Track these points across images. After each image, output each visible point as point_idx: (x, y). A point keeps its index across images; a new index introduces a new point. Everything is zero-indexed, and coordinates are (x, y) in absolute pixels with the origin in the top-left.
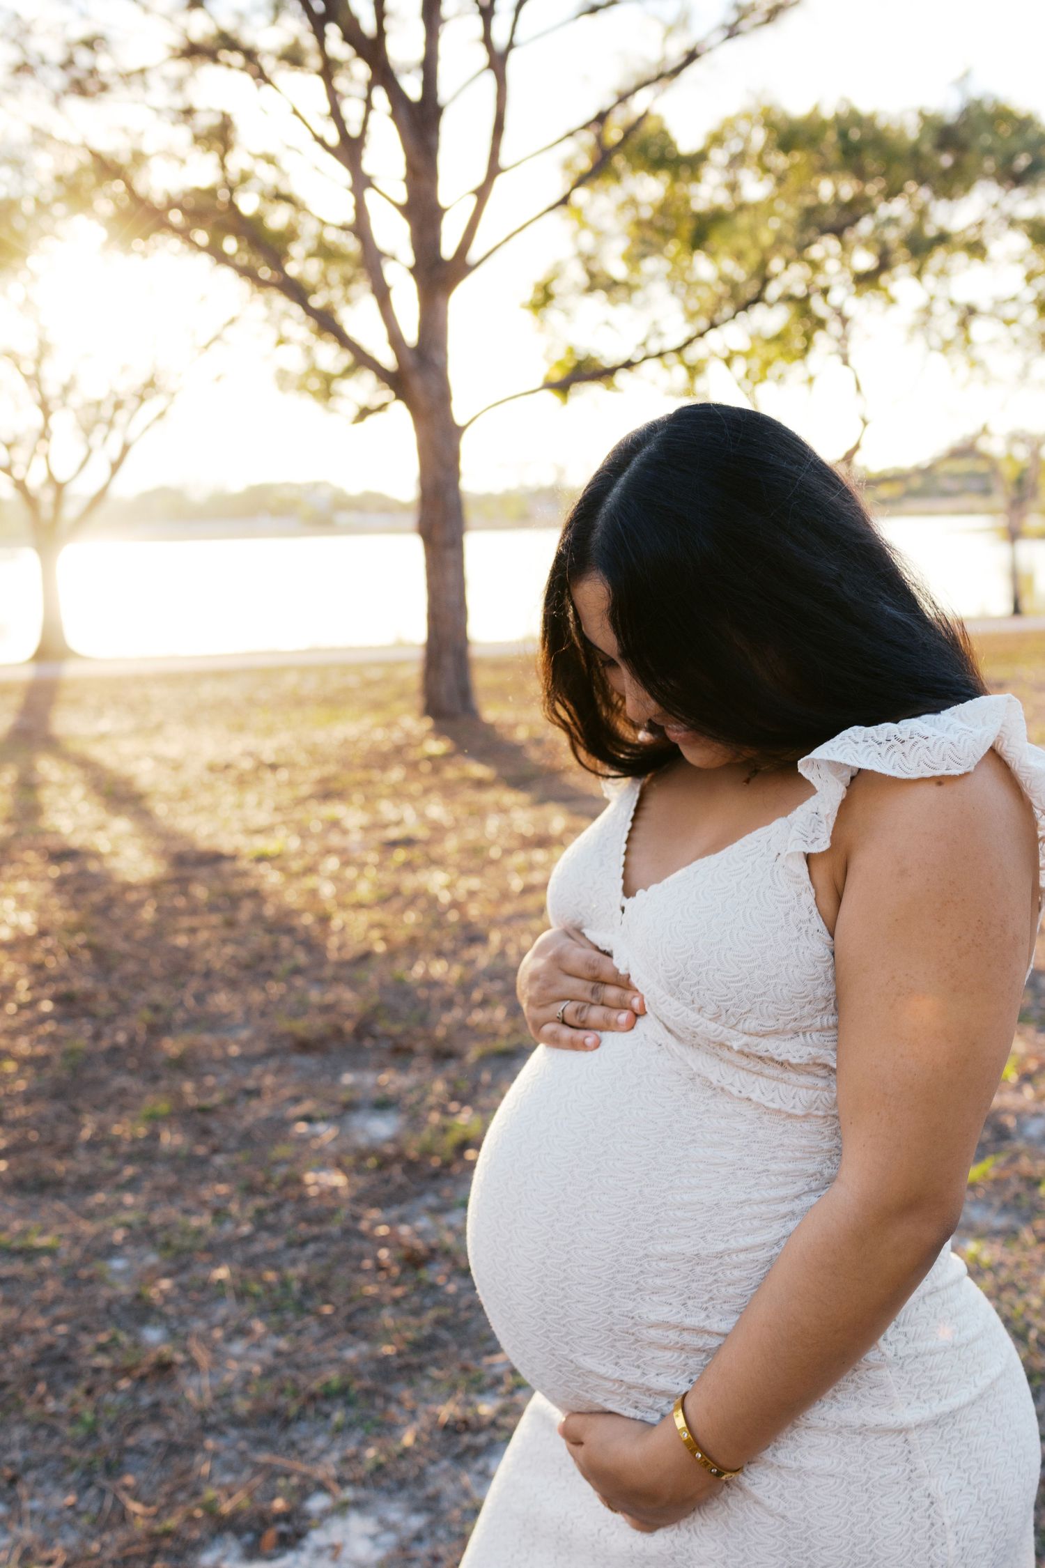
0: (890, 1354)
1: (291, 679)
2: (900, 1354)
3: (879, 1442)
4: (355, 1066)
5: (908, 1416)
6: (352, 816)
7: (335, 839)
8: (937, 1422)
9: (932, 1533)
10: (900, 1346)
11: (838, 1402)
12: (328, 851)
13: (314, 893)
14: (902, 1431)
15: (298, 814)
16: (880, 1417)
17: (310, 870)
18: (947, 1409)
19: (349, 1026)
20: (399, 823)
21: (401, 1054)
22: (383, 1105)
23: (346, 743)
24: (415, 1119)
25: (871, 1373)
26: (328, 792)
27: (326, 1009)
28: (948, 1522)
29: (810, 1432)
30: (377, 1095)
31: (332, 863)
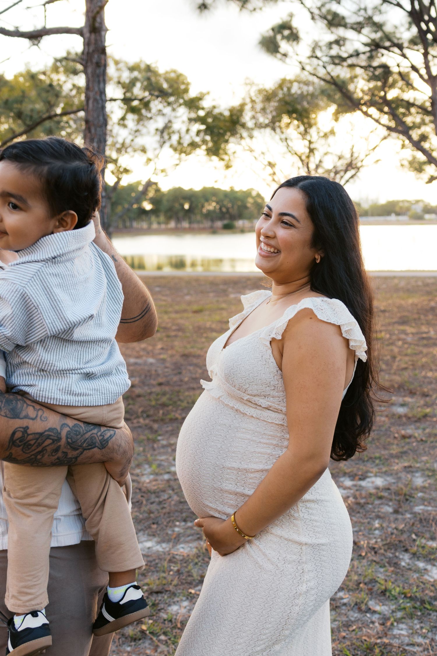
0: (301, 515)
1: (396, 281)
2: (305, 517)
3: (292, 546)
4: (396, 396)
5: (303, 539)
6: (409, 329)
7: (403, 336)
8: (312, 546)
9: (300, 581)
10: (306, 515)
11: (283, 528)
12: (399, 339)
13: (392, 350)
14: (300, 544)
15: (390, 328)
16: (295, 537)
17: (392, 344)
18: (317, 543)
19: (396, 386)
20: (426, 333)
21: (412, 393)
22: (403, 405)
23: (412, 304)
24: (412, 409)
25: (294, 521)
26: (404, 321)
27: (391, 381)
28: (305, 580)
29: (272, 535)
30: (403, 403)
31: (400, 343)
